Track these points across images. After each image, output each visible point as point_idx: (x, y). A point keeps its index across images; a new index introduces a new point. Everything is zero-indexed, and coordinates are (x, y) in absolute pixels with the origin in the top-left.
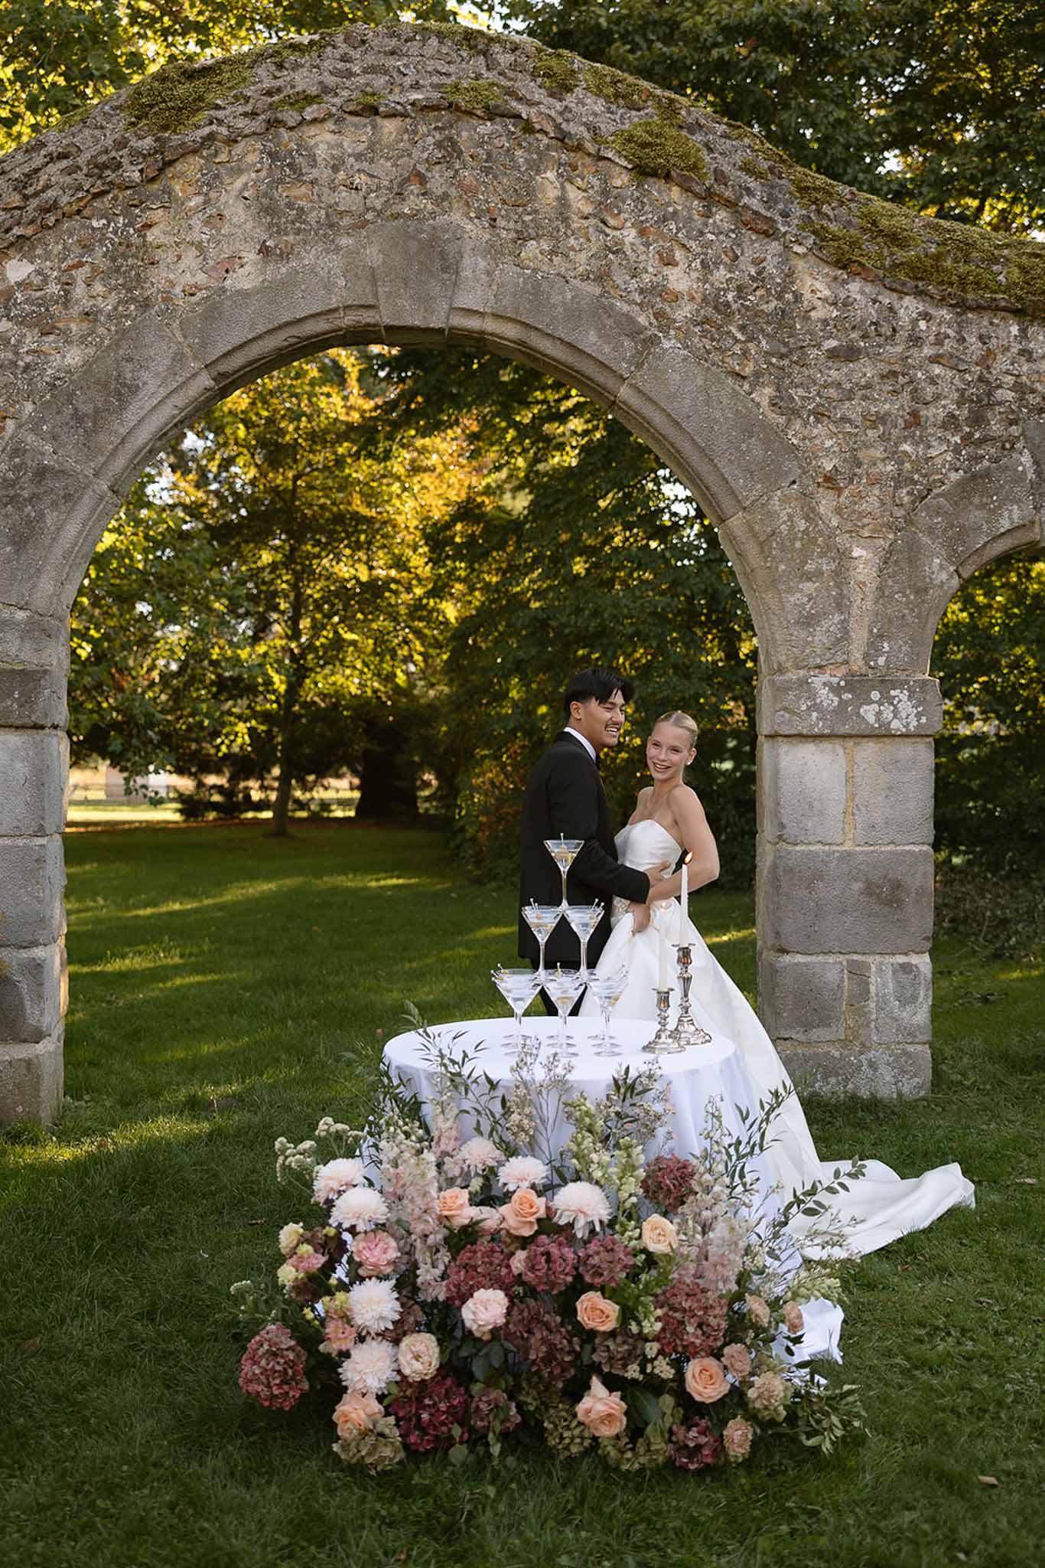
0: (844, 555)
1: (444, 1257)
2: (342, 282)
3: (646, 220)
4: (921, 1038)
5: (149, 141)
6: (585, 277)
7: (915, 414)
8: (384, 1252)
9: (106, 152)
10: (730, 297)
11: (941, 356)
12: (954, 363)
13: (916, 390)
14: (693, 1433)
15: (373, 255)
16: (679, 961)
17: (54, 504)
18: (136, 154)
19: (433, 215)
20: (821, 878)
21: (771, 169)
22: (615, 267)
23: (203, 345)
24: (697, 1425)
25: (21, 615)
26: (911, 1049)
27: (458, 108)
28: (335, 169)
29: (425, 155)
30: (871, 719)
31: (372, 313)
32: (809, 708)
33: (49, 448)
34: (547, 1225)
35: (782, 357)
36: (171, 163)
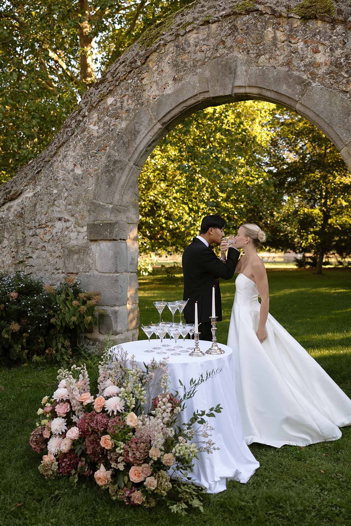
1: (82, 414)
2: (198, 85)
3: (307, 37)
5: (144, 51)
6: (282, 65)
9: (134, 58)
10: (342, 60)
15: (207, 73)
17: (118, 171)
18: (140, 56)
19: (227, 54)
22: (294, 58)
23: (157, 115)
25: (111, 206)
27: (236, 13)
28: (196, 46)
29: (225, 33)
31: (208, 94)
33: (117, 154)
36: (148, 57)
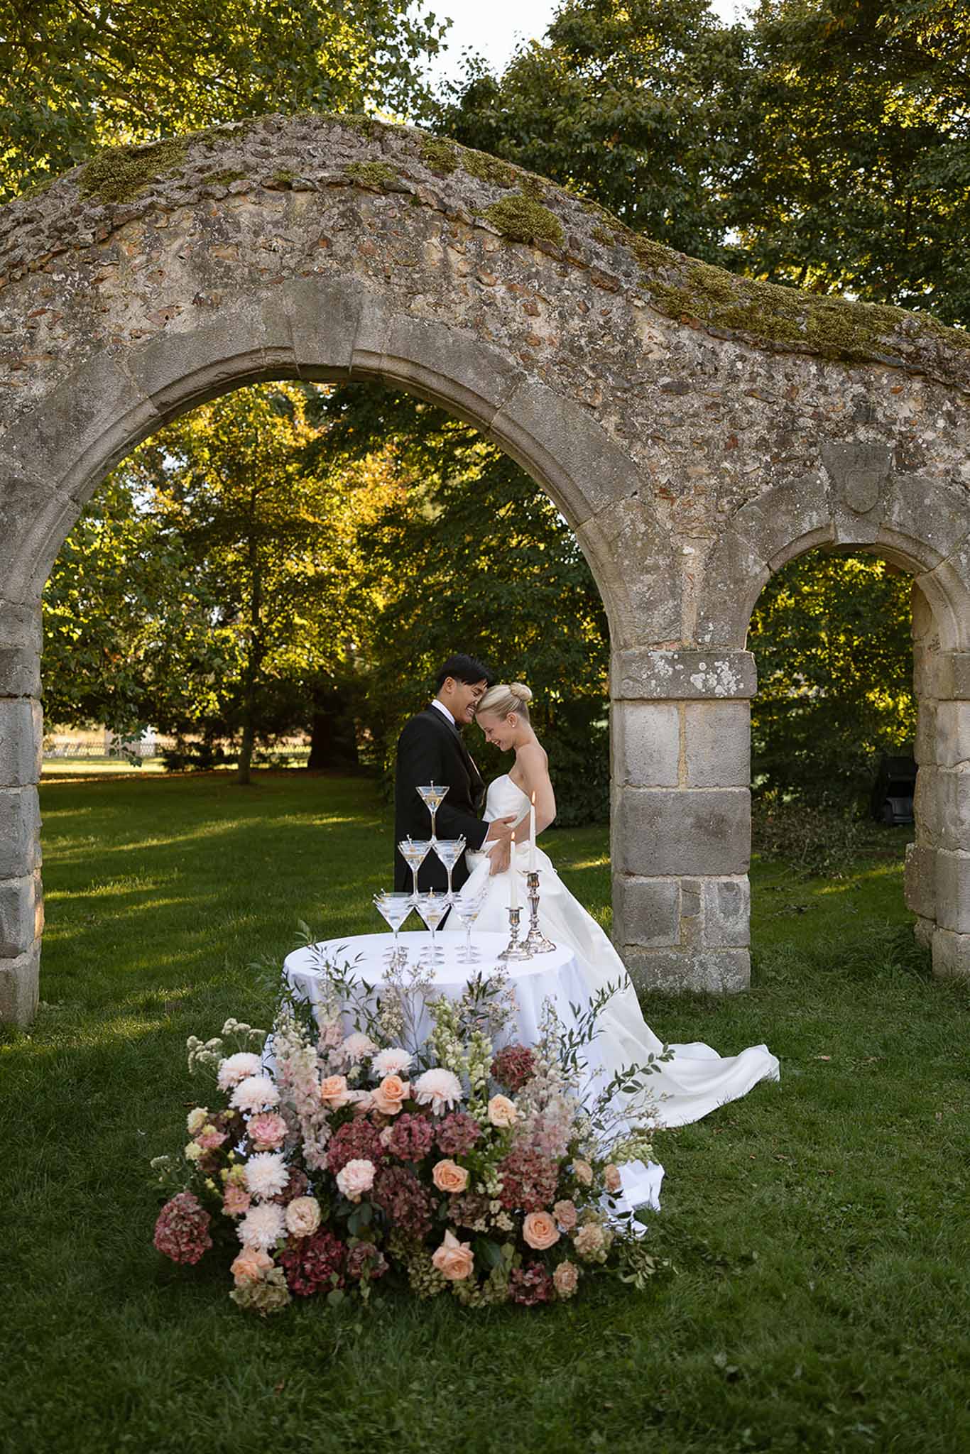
0: (676, 553)
1: (326, 1133)
2: (262, 328)
3: (514, 279)
4: (741, 943)
5: (100, 210)
6: (464, 325)
7: (733, 438)
8: (275, 1130)
9: (65, 218)
10: (583, 342)
11: (754, 390)
12: (764, 396)
13: (734, 418)
14: (529, 1275)
15: (288, 305)
16: (529, 884)
17: (24, 512)
18: (89, 220)
19: (338, 272)
20: (660, 814)
21: (616, 237)
22: (488, 316)
23: (148, 379)
24: (532, 1268)
26: (733, 951)
27: (358, 185)
28: (256, 234)
29: (331, 223)
30: (699, 685)
31: (289, 354)
32: (649, 677)
33: (18, 464)
34: (410, 1105)
35: (625, 391)
36: (118, 228)
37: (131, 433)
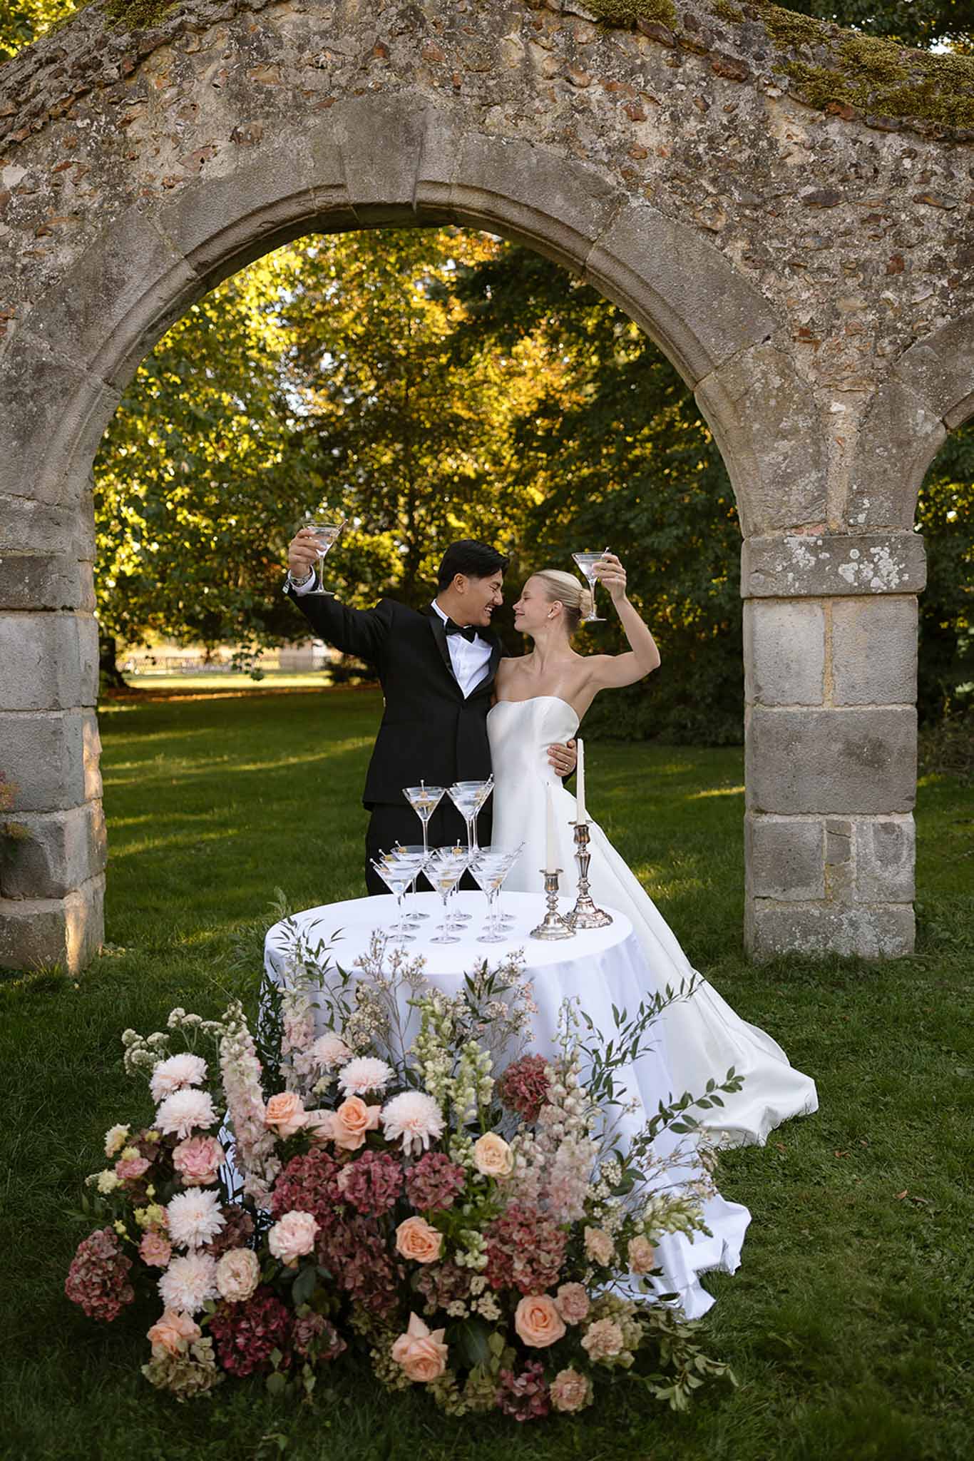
0: (821, 412)
1: (273, 1167)
2: (310, 163)
3: (613, 75)
4: (904, 898)
5: (126, 37)
6: (551, 140)
7: (898, 259)
8: (208, 1161)
9: (89, 52)
10: (701, 149)
11: (926, 195)
12: (942, 202)
13: (899, 233)
14: (522, 1381)
15: (339, 134)
17: (53, 398)
18: (116, 51)
19: (397, 87)
20: (799, 739)
21: (745, 11)
22: (581, 126)
23: (182, 236)
24: (528, 1371)
25: (29, 505)
26: (893, 908)
28: (301, 48)
29: (389, 26)
30: (850, 578)
31: (341, 192)
32: (785, 569)
33: (46, 345)
35: (756, 207)
36: (144, 58)
37: (167, 301)
